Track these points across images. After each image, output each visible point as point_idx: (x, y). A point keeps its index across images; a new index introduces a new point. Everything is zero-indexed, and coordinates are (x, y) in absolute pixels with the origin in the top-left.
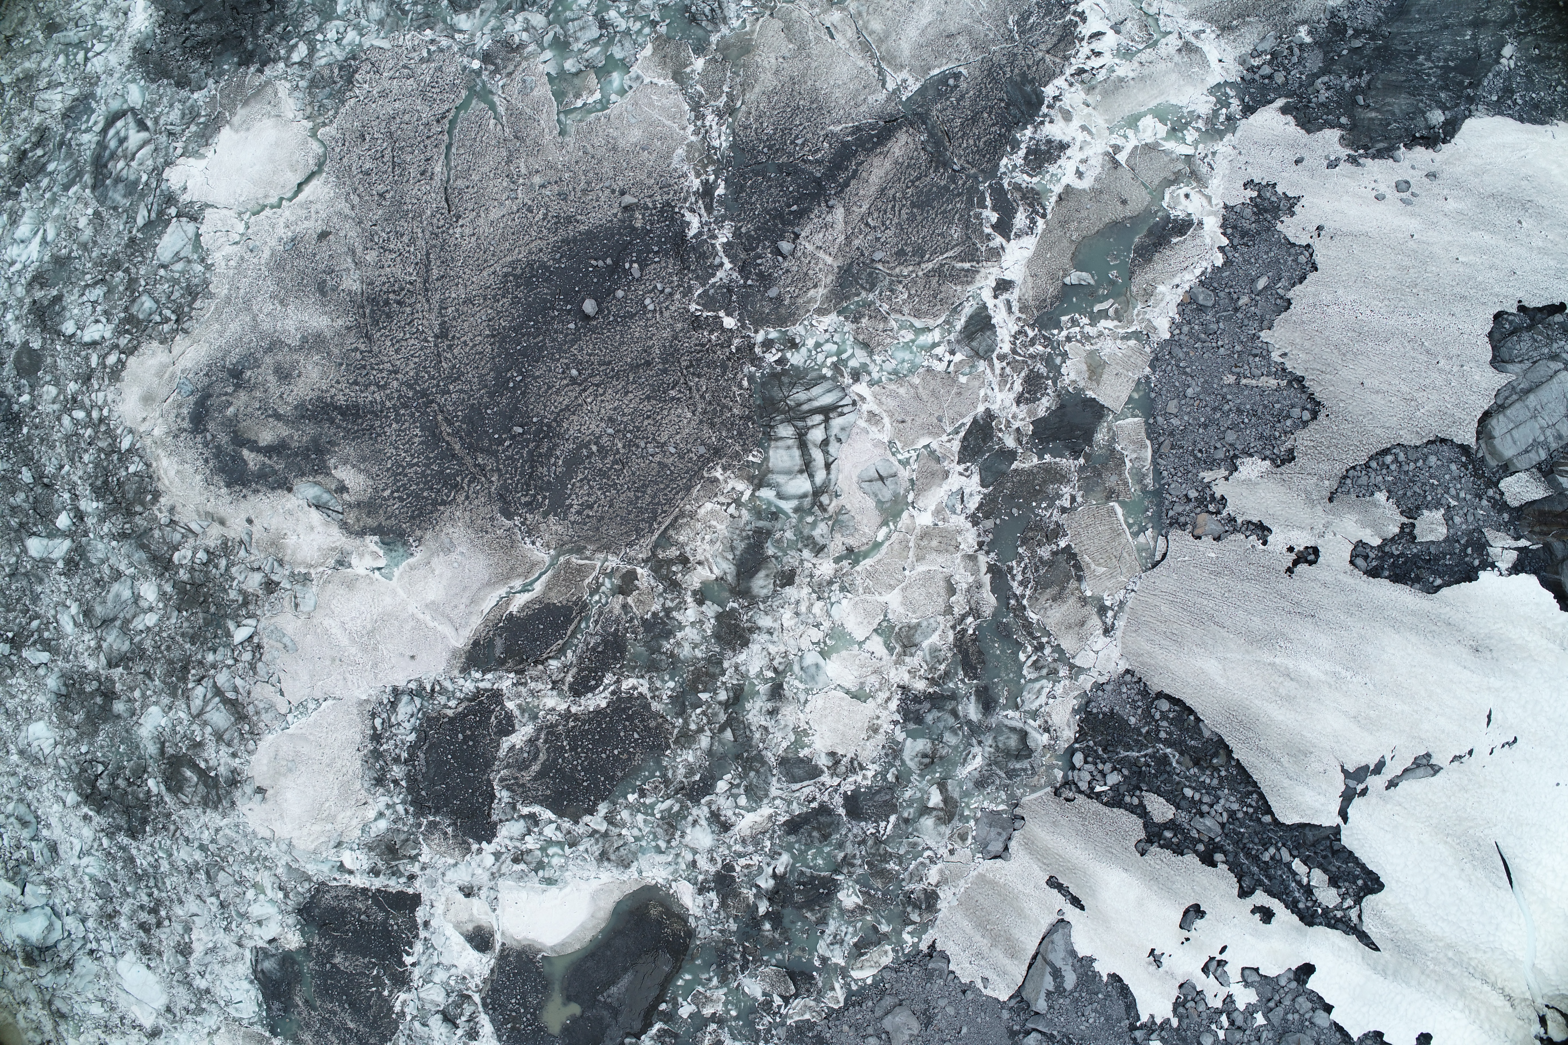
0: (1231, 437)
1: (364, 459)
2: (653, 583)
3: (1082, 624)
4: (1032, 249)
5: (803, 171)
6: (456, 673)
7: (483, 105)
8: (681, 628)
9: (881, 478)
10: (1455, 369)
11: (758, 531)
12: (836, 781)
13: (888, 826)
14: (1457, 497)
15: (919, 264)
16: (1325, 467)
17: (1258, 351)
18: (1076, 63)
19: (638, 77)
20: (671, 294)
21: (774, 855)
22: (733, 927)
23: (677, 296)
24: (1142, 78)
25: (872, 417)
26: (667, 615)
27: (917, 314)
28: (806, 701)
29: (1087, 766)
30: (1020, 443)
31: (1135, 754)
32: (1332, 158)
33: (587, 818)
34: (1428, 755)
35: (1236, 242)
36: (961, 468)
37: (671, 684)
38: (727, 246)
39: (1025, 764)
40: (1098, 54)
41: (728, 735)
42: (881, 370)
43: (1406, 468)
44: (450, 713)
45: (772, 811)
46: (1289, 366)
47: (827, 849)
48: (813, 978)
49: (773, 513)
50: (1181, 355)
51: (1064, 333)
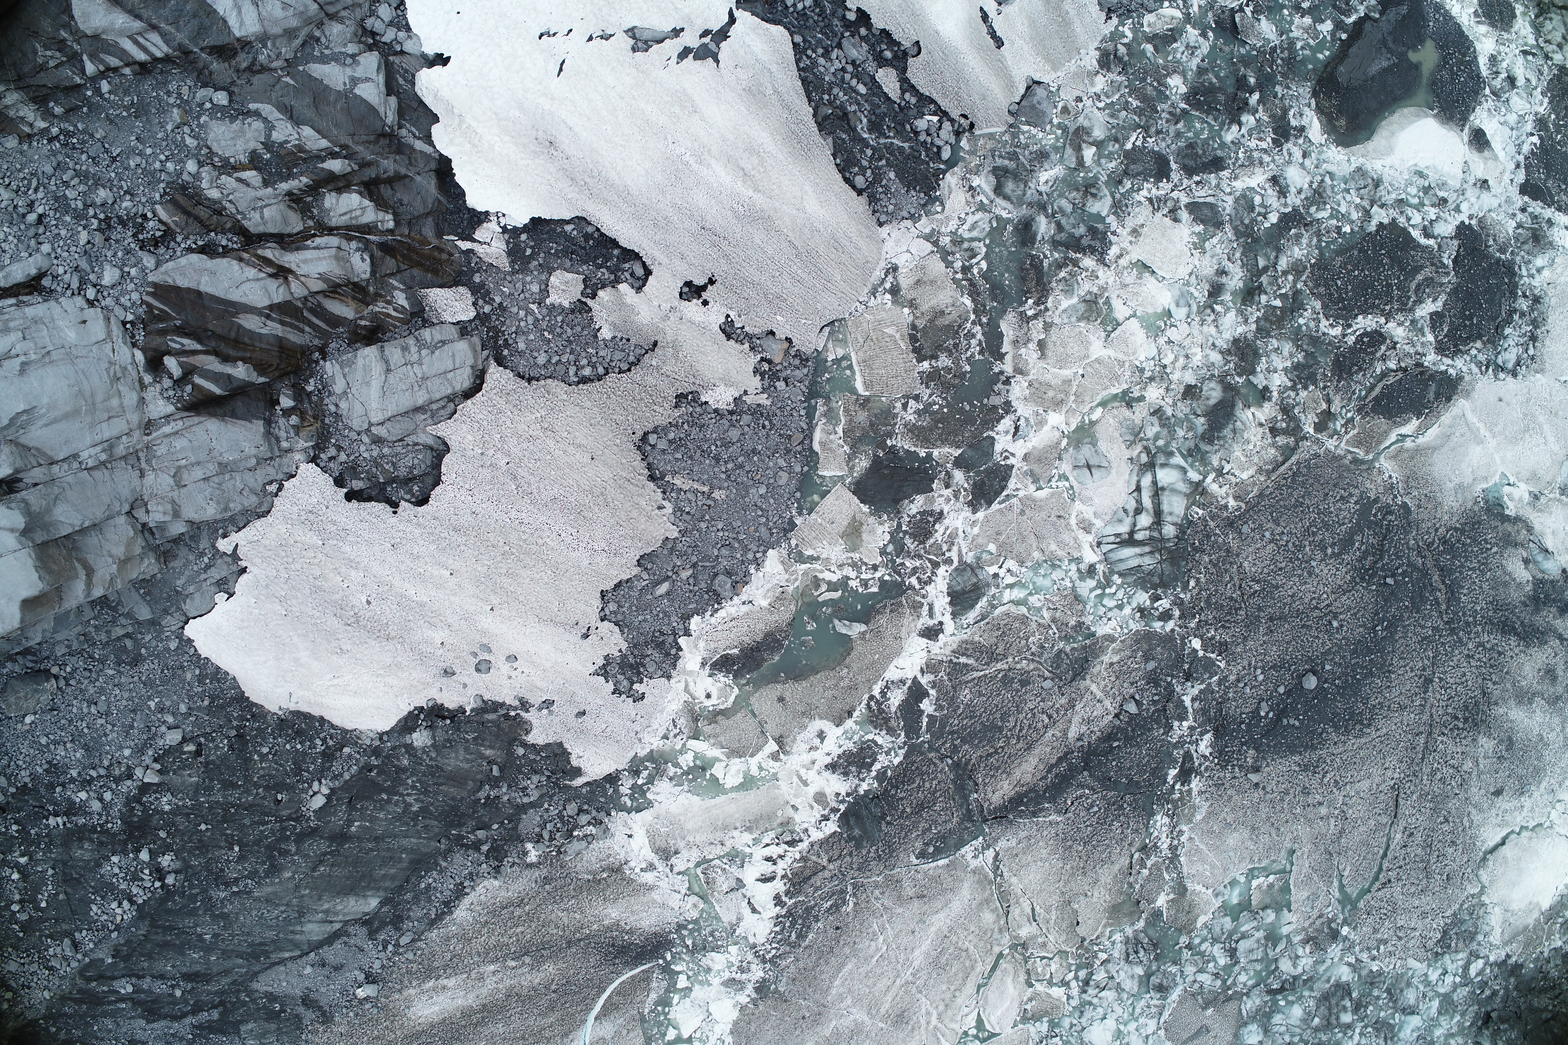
0: (734, 434)
1: (1506, 584)
2: (1303, 418)
3: (918, 282)
4: (892, 667)
5: (1098, 779)
6: (1467, 378)
7: (1349, 890)
8: (1285, 370)
9: (1089, 467)
10: (491, 452)
11: (1211, 442)
12: (1175, 195)
13: (1134, 140)
14: (529, 312)
15: (1010, 669)
16: (650, 380)
17: (685, 517)
18: (794, 853)
19: (1217, 895)
20: (1238, 681)
21: (1237, 144)
22: (1278, 89)
23: (1232, 678)
24: (725, 828)
25: (1087, 527)
26: (1295, 385)
27: (1024, 620)
28: (1190, 274)
29: (941, 143)
30: (947, 473)
31: (895, 141)
32: (545, 711)
33: (1386, 221)
34: (634, 49)
35: (670, 639)
36: (1012, 461)
37: (1301, 321)
38: (1182, 718)
39: (999, 162)
40: (768, 859)
41: (1262, 263)
42: (1067, 572)
43: (572, 358)
44: (1479, 344)
45: (1234, 184)
46: (659, 495)
47: (1190, 135)
48: (1216, 22)
49: (1191, 456)
50: (763, 529)
51: (878, 575)
